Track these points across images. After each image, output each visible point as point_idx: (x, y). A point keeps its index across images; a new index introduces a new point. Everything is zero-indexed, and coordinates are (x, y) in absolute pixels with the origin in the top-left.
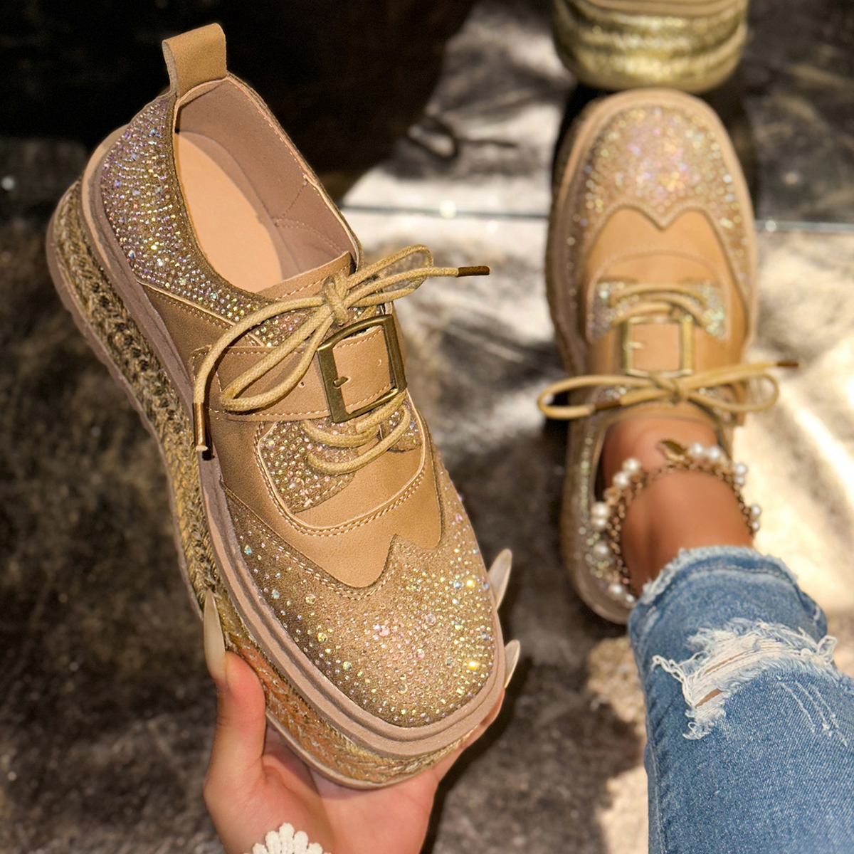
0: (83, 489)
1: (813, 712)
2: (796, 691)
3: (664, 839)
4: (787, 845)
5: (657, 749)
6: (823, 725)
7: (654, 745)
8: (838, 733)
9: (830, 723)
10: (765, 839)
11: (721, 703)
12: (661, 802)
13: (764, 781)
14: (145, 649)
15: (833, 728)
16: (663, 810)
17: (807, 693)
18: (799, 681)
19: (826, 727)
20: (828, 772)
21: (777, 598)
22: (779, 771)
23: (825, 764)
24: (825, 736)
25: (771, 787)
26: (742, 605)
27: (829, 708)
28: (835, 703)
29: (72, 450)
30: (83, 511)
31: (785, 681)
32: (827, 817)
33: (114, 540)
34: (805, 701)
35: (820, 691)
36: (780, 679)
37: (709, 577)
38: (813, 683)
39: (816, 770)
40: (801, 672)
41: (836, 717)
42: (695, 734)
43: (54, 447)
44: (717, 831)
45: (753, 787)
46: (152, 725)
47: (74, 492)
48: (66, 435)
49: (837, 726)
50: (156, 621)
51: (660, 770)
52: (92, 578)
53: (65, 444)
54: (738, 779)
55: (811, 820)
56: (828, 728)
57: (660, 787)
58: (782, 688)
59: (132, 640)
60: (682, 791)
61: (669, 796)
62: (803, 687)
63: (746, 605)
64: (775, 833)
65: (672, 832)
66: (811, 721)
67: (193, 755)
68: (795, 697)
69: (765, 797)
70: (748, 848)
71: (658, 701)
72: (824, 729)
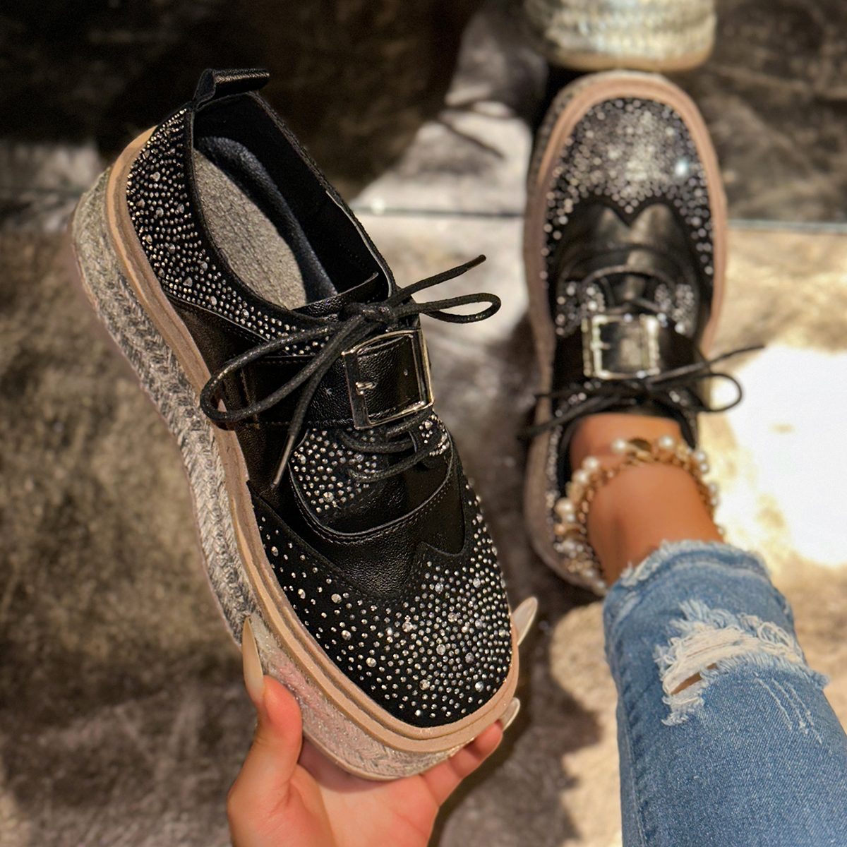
0: (48, 483)
1: (790, 709)
2: (773, 687)
3: (641, 819)
4: (767, 831)
5: (631, 733)
6: (800, 723)
7: (629, 729)
8: (814, 731)
9: (806, 720)
10: (743, 824)
11: (699, 692)
12: (637, 783)
13: (742, 770)
14: (111, 638)
15: (809, 726)
16: (640, 792)
17: (783, 691)
18: (775, 679)
19: (802, 724)
20: (805, 768)
21: (754, 595)
22: (757, 762)
23: (802, 760)
24: (802, 733)
25: (749, 776)
26: (722, 598)
27: (804, 705)
28: (810, 699)
29: (35, 444)
30: (47, 505)
31: (763, 678)
32: (805, 809)
33: (78, 533)
34: (782, 698)
35: (795, 688)
36: (757, 675)
37: (692, 569)
38: (788, 680)
39: (794, 765)
40: (777, 669)
41: (811, 714)
42: (672, 720)
43: (19, 442)
44: (695, 814)
45: (731, 775)
46: (120, 710)
47: (38, 485)
48: (30, 430)
49: (812, 724)
50: (122, 609)
51: (635, 753)
52: (57, 569)
53: (28, 439)
54: (717, 766)
55: (789, 810)
56: (804, 725)
57: (635, 769)
58: (760, 685)
59: (99, 629)
60: (659, 774)
61: (646, 779)
62: (780, 684)
63: (726, 599)
64: (753, 818)
65: (650, 813)
66: (788, 718)
67: (160, 739)
68: (772, 693)
69: (743, 785)
70: (726, 831)
71: (632, 685)
72: (801, 727)
